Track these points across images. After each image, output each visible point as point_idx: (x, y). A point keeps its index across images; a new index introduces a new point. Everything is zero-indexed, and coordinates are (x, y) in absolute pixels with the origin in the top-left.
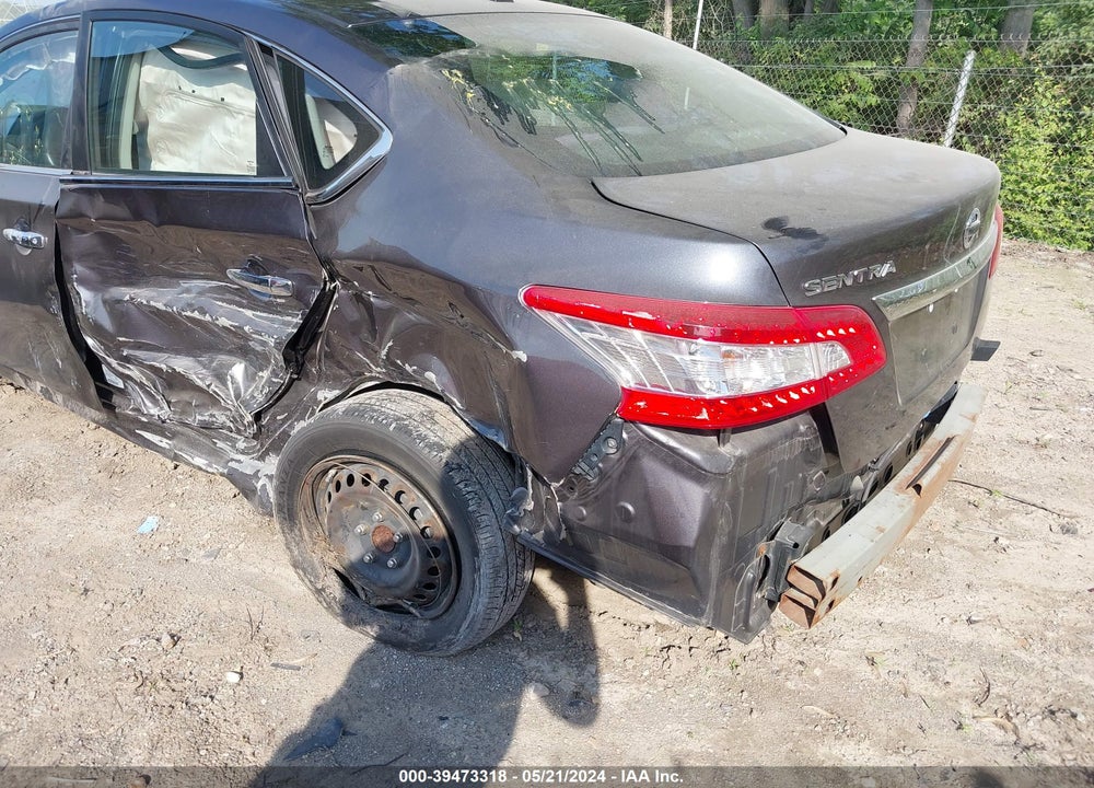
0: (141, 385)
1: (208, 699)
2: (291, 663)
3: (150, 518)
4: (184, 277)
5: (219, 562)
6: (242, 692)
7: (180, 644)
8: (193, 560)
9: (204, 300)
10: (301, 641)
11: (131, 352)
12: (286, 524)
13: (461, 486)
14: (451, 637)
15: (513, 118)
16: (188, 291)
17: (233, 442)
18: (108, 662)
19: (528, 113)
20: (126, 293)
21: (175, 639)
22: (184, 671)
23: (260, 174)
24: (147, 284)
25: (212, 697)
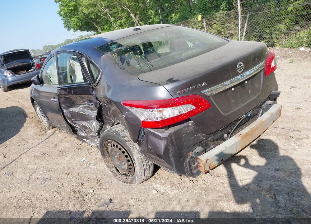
0: (79, 128)
1: (86, 196)
2: (104, 188)
3: (84, 158)
4: (80, 105)
5: (95, 167)
6: (93, 194)
7: (83, 185)
8: (90, 167)
9: (84, 110)
10: (108, 183)
11: (75, 122)
12: (104, 157)
13: (129, 145)
14: (135, 180)
15: (125, 63)
16: (81, 108)
17: (97, 139)
18: (69, 189)
19: (129, 61)
20: (71, 109)
21: (82, 184)
22: (83, 190)
23: (85, 82)
24: (75, 107)
25: (87, 196)
